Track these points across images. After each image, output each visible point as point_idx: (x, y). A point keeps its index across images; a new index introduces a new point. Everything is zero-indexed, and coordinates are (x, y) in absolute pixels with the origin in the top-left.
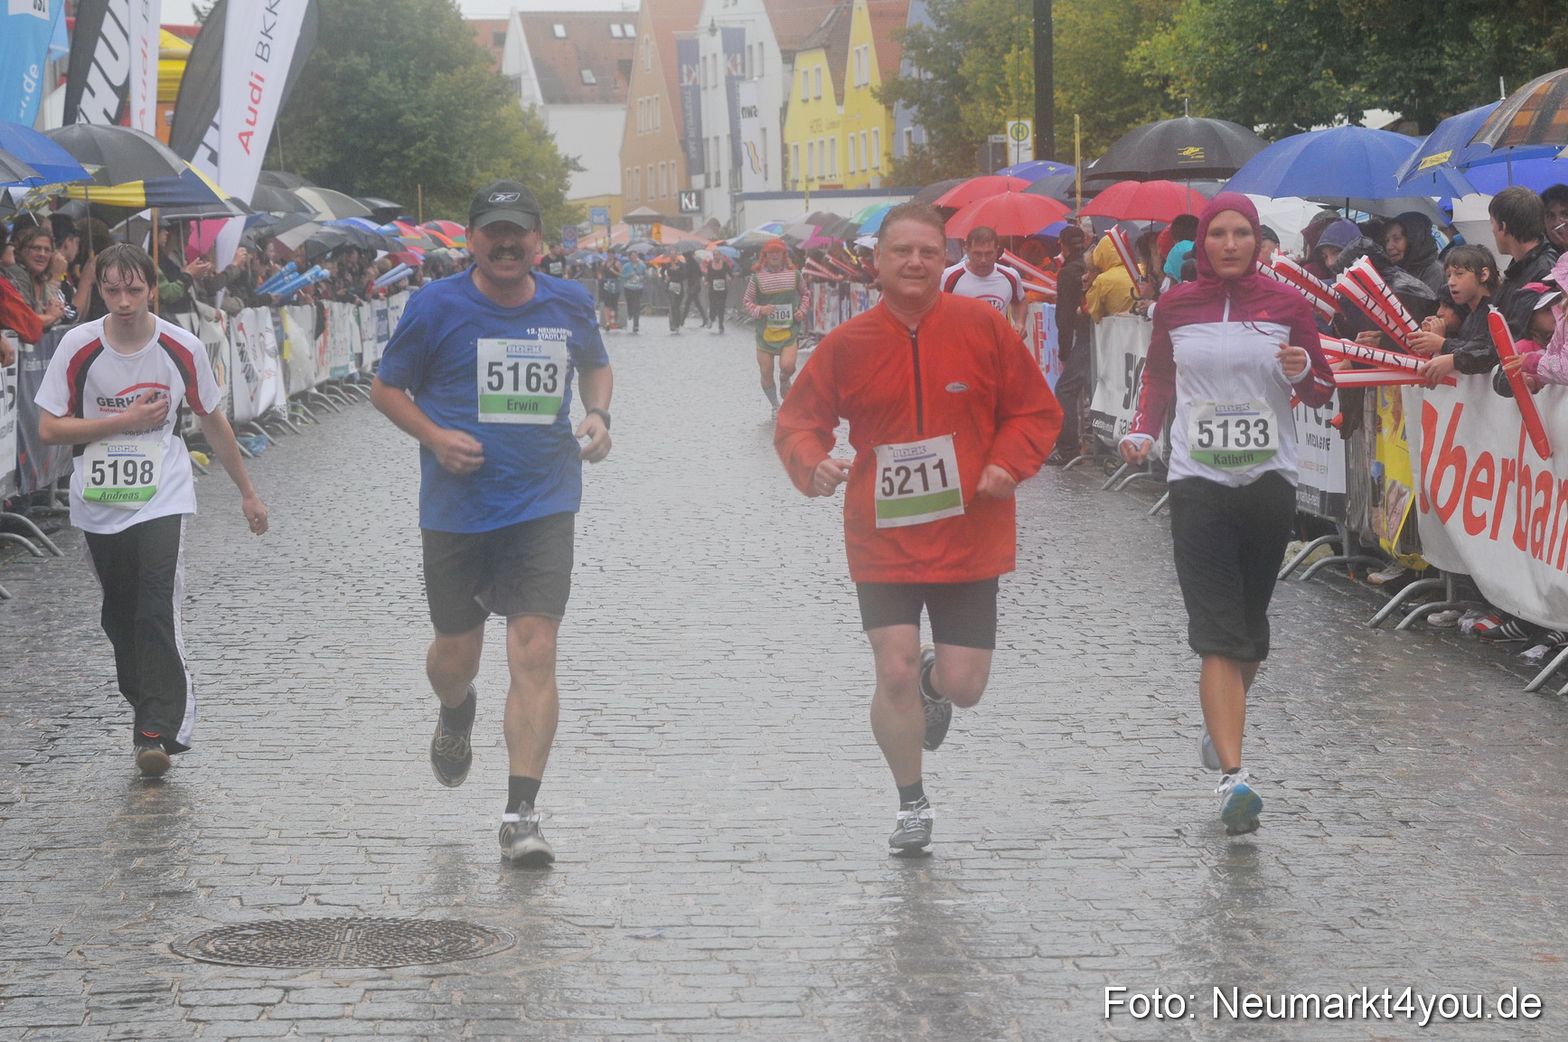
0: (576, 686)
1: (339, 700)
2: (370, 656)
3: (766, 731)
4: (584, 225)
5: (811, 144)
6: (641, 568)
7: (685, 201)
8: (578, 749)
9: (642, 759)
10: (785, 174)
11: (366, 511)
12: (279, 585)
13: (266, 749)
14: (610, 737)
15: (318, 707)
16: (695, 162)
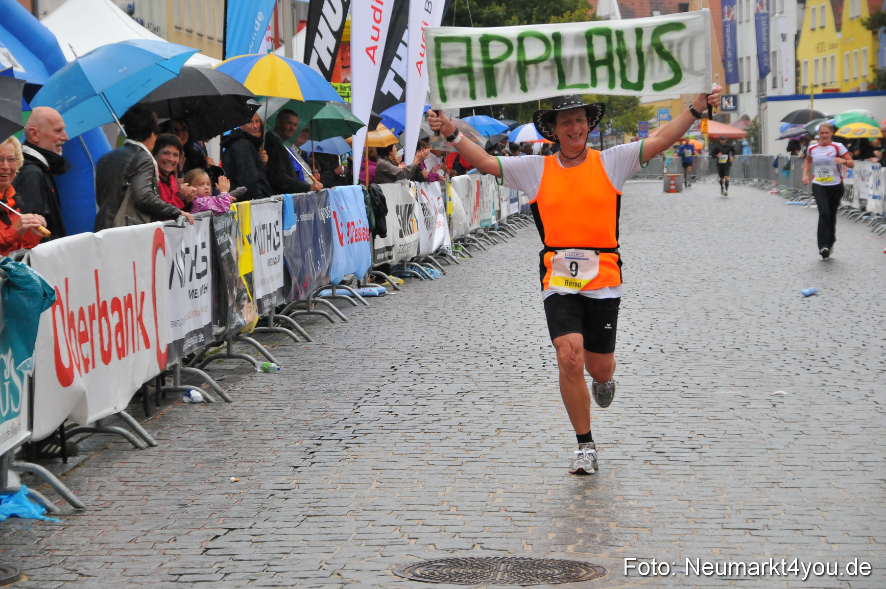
0: (644, 423)
1: (492, 431)
2: (510, 404)
3: (770, 451)
4: (652, 120)
5: (817, 61)
6: (688, 350)
7: (725, 102)
8: (646, 461)
9: (688, 468)
10: (797, 83)
11: (505, 313)
12: (450, 360)
13: (446, 459)
14: (666, 454)
15: (479, 434)
16: (732, 76)
